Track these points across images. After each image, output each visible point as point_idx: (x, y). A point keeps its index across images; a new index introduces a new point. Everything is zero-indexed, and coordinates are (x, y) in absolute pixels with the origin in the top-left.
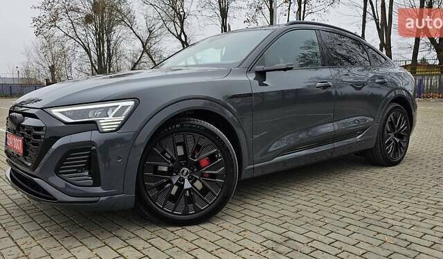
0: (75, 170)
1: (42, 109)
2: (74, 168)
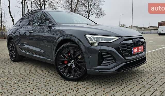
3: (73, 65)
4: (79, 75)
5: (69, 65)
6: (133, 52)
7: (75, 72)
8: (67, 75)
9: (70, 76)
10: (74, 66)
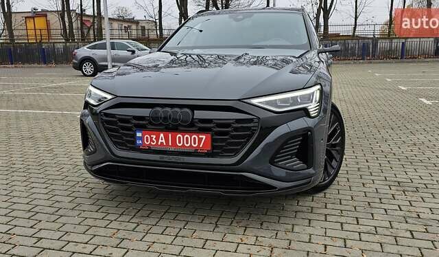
0: (289, 157)
1: (239, 100)
2: (288, 155)
6: (139, 142)
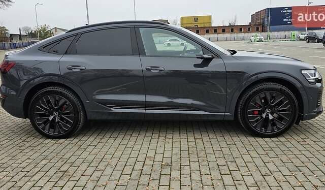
3: (270, 115)
4: (279, 129)
5: (264, 116)
7: (274, 124)
8: (261, 130)
9: (266, 131)
10: (271, 117)
